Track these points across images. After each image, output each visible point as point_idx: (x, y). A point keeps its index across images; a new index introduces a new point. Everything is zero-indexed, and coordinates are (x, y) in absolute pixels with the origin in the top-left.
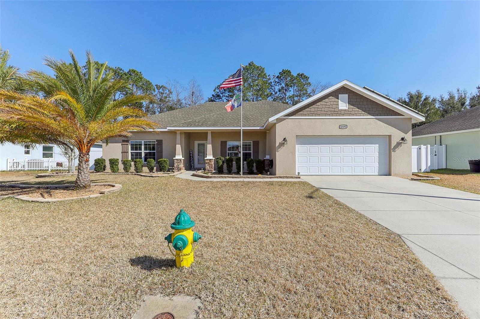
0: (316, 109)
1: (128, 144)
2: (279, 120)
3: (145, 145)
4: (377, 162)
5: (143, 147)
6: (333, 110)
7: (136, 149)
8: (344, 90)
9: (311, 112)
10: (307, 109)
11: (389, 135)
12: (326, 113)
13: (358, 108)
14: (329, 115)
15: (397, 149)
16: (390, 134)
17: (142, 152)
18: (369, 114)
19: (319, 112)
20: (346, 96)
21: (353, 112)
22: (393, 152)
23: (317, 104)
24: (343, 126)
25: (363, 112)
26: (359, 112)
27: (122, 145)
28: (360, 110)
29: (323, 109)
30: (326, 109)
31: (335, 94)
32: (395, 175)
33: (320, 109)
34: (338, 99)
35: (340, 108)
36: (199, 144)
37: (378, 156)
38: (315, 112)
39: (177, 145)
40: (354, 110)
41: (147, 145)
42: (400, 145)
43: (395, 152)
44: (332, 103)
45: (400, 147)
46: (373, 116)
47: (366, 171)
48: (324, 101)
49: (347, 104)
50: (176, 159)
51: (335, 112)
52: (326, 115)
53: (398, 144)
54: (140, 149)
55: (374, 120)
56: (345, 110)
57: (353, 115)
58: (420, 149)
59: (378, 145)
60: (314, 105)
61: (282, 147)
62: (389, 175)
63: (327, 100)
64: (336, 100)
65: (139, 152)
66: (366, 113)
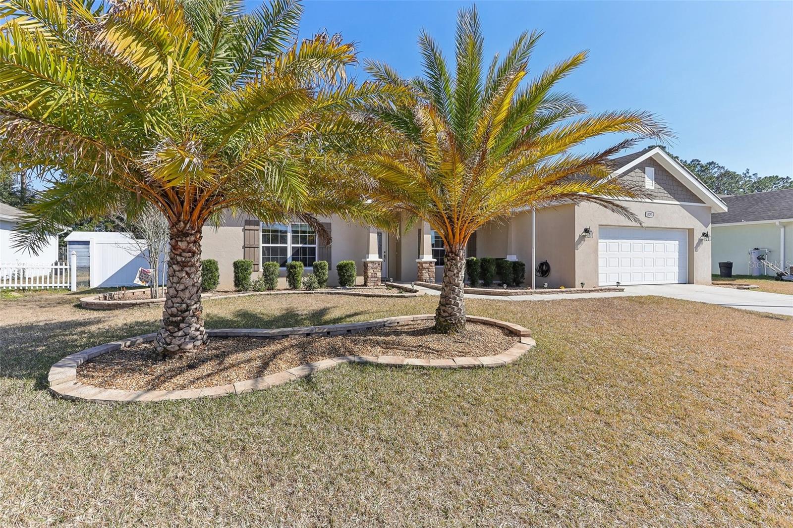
1: (258, 230)
3: (293, 232)
5: (289, 236)
6: (640, 189)
7: (275, 240)
8: (651, 162)
11: (689, 229)
13: (664, 189)
15: (699, 248)
16: (691, 227)
17: (287, 247)
18: (674, 198)
20: (653, 170)
21: (659, 195)
22: (695, 250)
24: (649, 213)
25: (669, 196)
26: (665, 195)
27: (244, 230)
28: (665, 192)
31: (642, 167)
32: (698, 283)
34: (645, 173)
35: (647, 187)
39: (370, 234)
40: (661, 191)
41: (297, 232)
43: (697, 251)
44: (638, 179)
45: (701, 245)
46: (678, 201)
47: (666, 279)
48: (630, 174)
49: (654, 182)
50: (372, 262)
51: (641, 193)
53: (701, 241)
54: (284, 240)
55: (679, 207)
56: (651, 191)
57: (660, 198)
59: (677, 242)
61: (583, 242)
62: (689, 283)
63: (633, 173)
64: (643, 174)
65: (280, 247)
66: (671, 197)
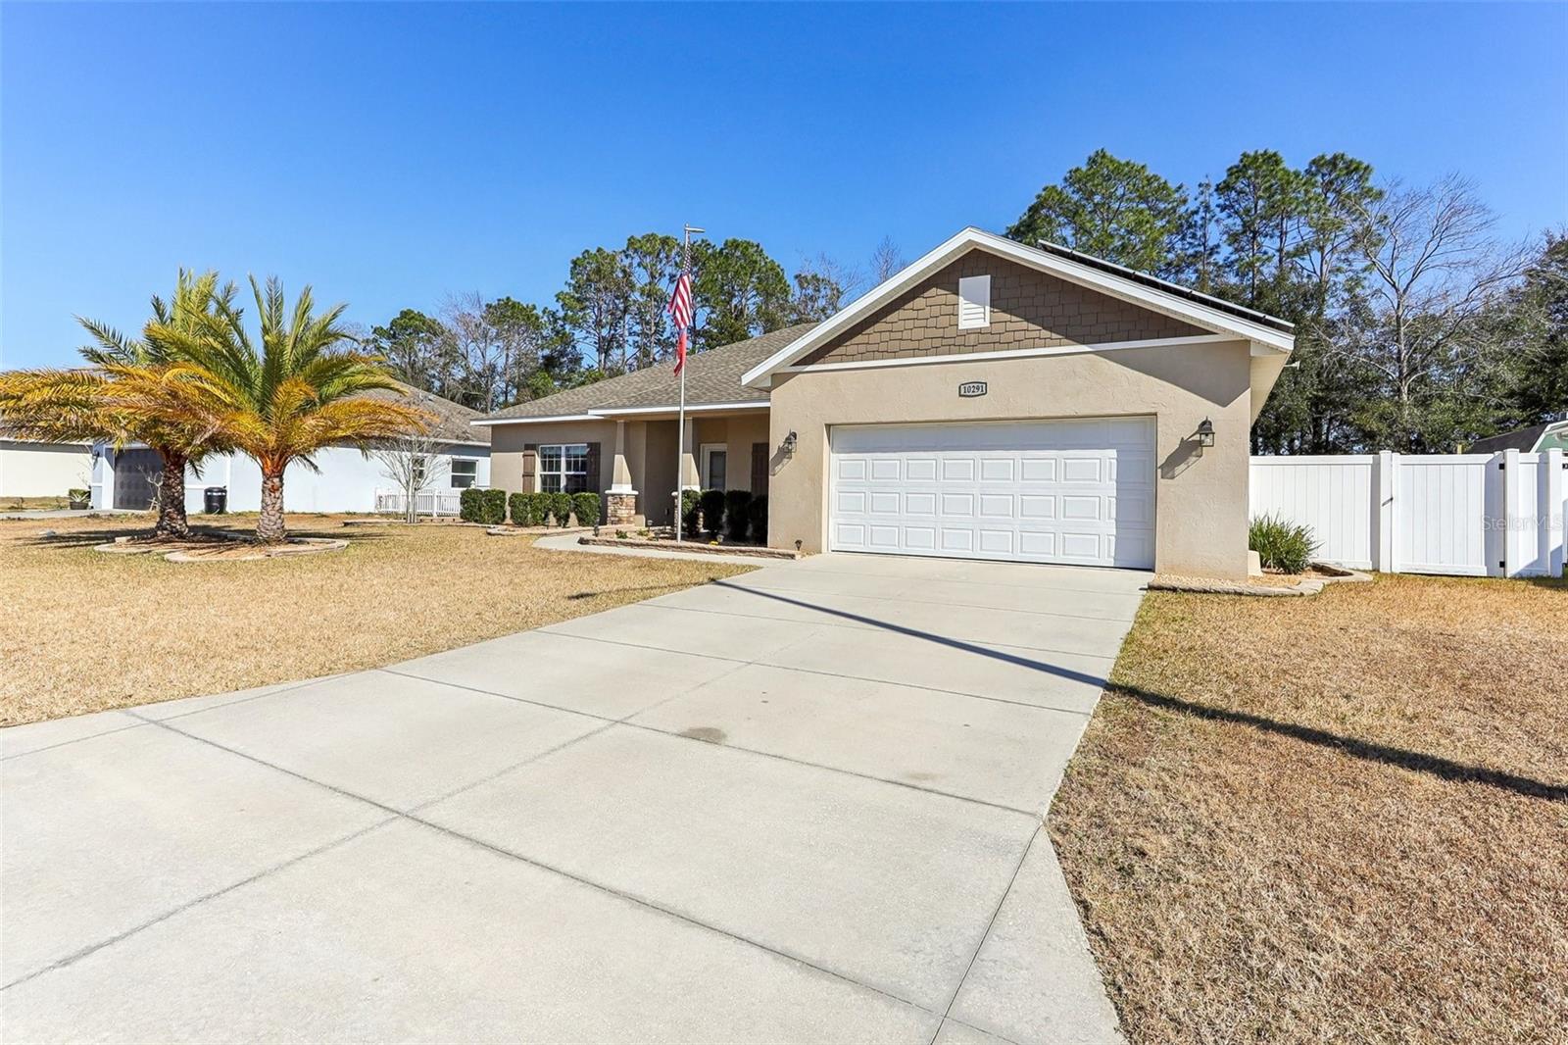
0: (886, 336)
1: (534, 455)
2: (778, 378)
3: (568, 456)
4: (1110, 518)
5: (563, 461)
6: (940, 333)
7: (551, 467)
8: (975, 261)
9: (871, 348)
10: (859, 339)
11: (1146, 415)
12: (916, 345)
13: (1027, 320)
14: (926, 352)
15: (1183, 466)
16: (1153, 410)
17: (561, 475)
18: (1067, 338)
19: (894, 346)
20: (984, 281)
21: (1009, 337)
22: (1162, 478)
23: (889, 318)
24: (971, 385)
25: (1046, 333)
26: (1029, 335)
27: (523, 456)
28: (1032, 327)
29: (906, 335)
30: (918, 334)
31: (947, 278)
33: (898, 335)
34: (957, 294)
35: (963, 325)
36: (713, 454)
37: (1115, 495)
38: (883, 347)
40: (1010, 326)
41: (570, 456)
42: (1196, 449)
43: (1173, 478)
44: (936, 311)
45: (1194, 459)
46: (1083, 343)
47: (1064, 551)
48: (909, 305)
49: (988, 308)
50: (613, 495)
51: (945, 342)
52: (915, 352)
53: (1189, 449)
54: (558, 468)
55: (1089, 360)
56: (979, 332)
57: (1008, 345)
58: (1502, 466)
60: (878, 322)
61: (785, 460)
63: (919, 302)
64: (951, 298)
65: (556, 475)
66: (1054, 336)
